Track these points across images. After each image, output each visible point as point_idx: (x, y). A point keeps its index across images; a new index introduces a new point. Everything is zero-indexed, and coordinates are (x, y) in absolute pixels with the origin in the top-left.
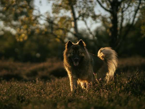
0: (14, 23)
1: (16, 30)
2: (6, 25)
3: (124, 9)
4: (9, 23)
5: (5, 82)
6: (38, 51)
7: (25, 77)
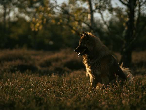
0: (29, 10)
1: (30, 17)
2: (21, 12)
3: (141, 4)
4: (24, 10)
5: (19, 73)
6: (51, 39)
7: (39, 68)
